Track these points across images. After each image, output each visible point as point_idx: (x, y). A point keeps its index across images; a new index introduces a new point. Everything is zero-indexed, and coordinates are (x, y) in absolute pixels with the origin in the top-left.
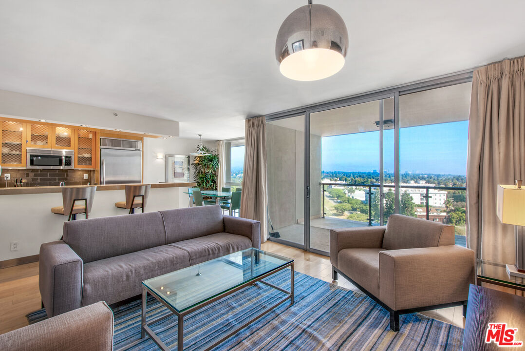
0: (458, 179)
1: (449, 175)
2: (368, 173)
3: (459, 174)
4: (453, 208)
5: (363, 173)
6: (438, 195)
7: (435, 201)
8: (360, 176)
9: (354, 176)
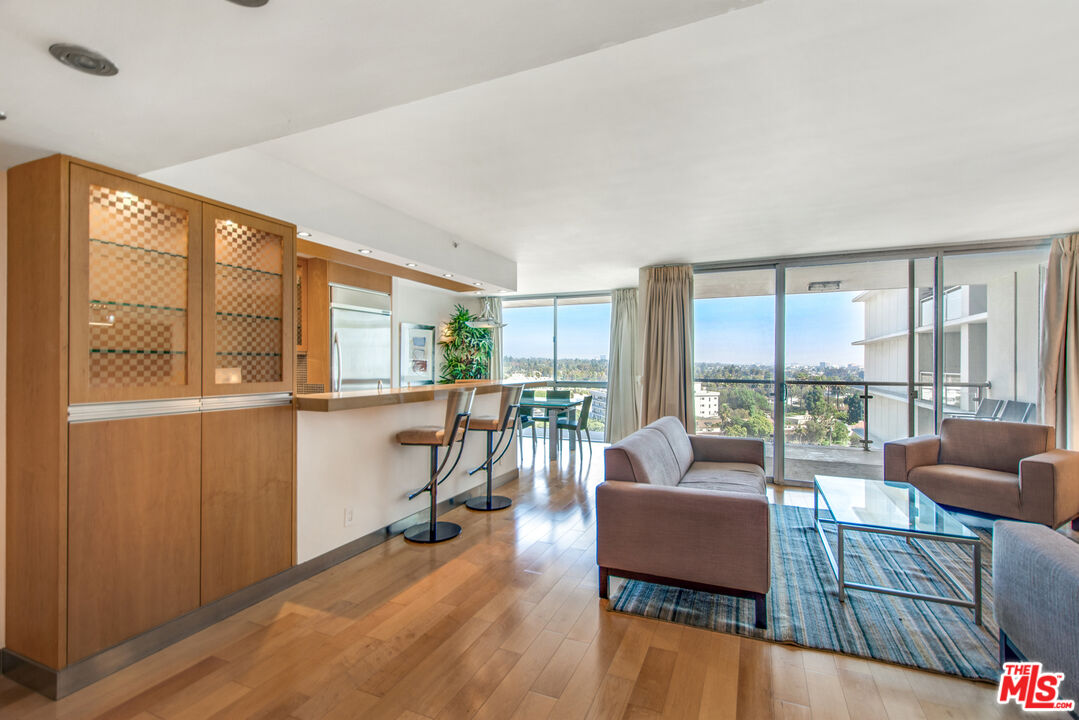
0: (731, 372)
1: (718, 364)
2: (592, 361)
3: (730, 362)
4: (729, 420)
5: (585, 361)
6: (707, 399)
7: (702, 409)
8: (579, 367)
9: (568, 367)
